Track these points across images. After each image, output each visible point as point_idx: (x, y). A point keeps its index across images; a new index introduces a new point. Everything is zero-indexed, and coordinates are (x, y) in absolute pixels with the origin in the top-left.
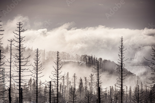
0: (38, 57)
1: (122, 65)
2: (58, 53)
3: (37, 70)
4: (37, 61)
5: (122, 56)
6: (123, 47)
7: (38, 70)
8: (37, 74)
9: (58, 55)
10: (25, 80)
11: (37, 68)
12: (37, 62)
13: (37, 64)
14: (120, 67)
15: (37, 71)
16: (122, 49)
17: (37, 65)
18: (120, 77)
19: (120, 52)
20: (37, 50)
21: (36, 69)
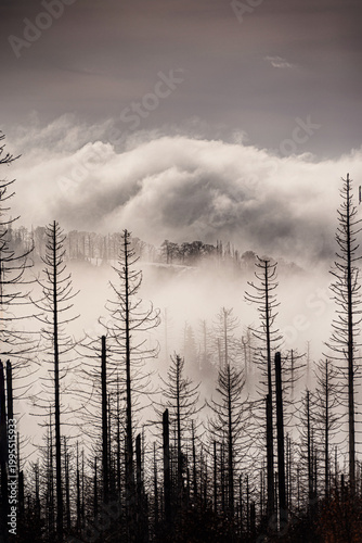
0: (59, 253)
1: (349, 274)
2: (126, 235)
3: (55, 295)
4: (55, 266)
5: (348, 242)
6: (351, 212)
7: (58, 298)
8: (55, 312)
9: (126, 244)
10: (16, 334)
11: (55, 290)
12: (55, 270)
13: (55, 275)
14: (344, 280)
15: (55, 302)
16: (348, 217)
17: (55, 279)
18: (346, 316)
19: (342, 228)
20: (52, 228)
21: (52, 292)
